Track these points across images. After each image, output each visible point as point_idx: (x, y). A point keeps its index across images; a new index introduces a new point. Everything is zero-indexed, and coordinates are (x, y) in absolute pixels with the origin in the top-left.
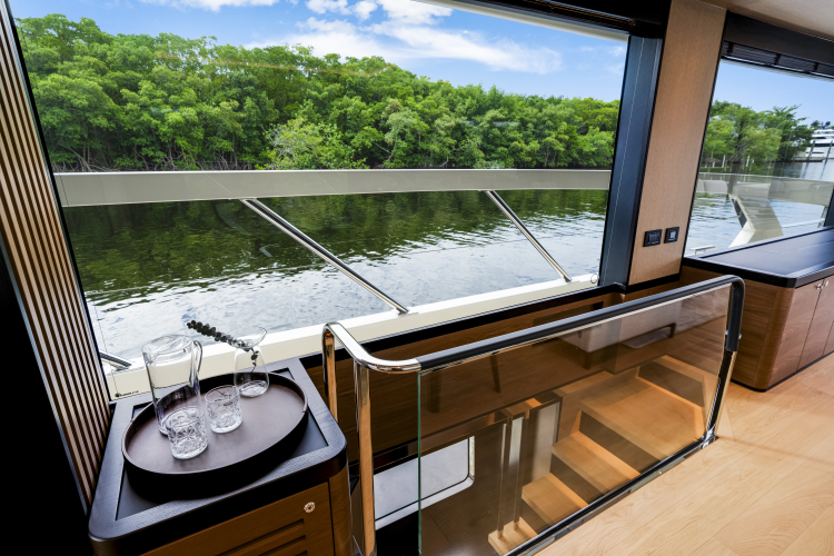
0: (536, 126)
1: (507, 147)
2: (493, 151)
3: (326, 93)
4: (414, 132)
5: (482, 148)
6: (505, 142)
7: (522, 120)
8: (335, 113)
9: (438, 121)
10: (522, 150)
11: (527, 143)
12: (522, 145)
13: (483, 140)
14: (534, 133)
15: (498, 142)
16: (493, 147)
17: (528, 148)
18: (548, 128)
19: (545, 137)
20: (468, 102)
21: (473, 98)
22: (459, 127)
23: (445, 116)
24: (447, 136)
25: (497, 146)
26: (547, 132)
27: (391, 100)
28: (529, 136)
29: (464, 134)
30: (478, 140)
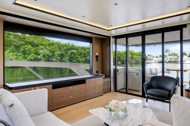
0: (84, 54)
1: (76, 60)
2: (72, 61)
3: (19, 44)
4: (48, 55)
5: (69, 60)
6: (75, 58)
7: (80, 53)
8: (22, 49)
9: (55, 53)
10: (80, 60)
11: (82, 59)
12: (80, 59)
13: (69, 58)
14: (84, 56)
15: (74, 58)
16: (72, 60)
17: (82, 60)
18: (87, 55)
19: (86, 57)
20: (65, 47)
21: (66, 47)
22: (62, 54)
23: (57, 51)
24: (58, 56)
25: (73, 59)
26: (87, 56)
27: (41, 46)
28: (82, 57)
29: (64, 56)
30: (68, 58)
